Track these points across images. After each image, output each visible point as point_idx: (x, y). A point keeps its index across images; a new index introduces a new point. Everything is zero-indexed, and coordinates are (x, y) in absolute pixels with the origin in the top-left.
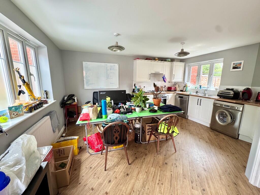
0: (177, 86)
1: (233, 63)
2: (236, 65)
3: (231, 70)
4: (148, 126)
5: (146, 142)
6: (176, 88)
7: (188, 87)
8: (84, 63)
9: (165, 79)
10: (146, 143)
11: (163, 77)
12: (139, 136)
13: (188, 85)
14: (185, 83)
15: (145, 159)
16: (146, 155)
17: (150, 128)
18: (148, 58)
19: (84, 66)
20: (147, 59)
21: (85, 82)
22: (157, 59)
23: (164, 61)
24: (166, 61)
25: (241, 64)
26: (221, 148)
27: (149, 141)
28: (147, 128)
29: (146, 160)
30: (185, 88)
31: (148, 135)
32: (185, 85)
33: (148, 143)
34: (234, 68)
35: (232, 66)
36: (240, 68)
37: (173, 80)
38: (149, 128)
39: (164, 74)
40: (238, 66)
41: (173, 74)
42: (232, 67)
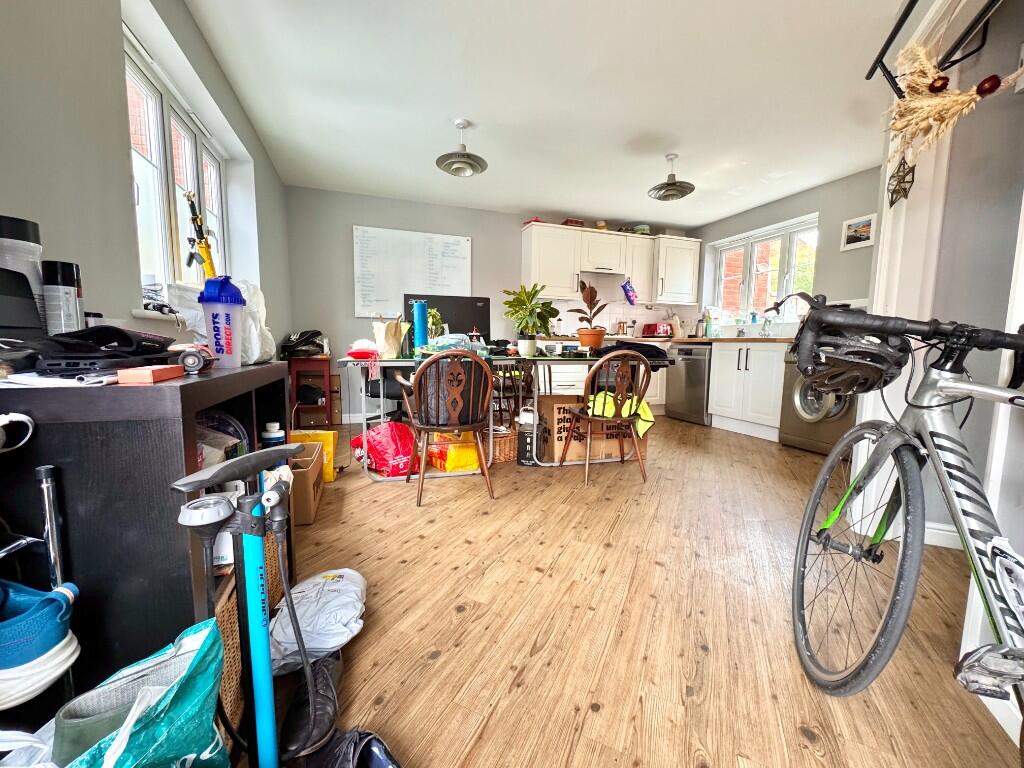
0: (676, 321)
1: (845, 224)
2: (856, 231)
3: (842, 249)
4: (559, 409)
5: (553, 461)
6: (672, 329)
7: (713, 322)
8: (358, 231)
9: (631, 294)
10: (554, 465)
11: (624, 287)
12: (528, 440)
13: (712, 316)
14: (703, 310)
15: (543, 491)
16: (549, 485)
17: (567, 416)
18: (571, 220)
19: (355, 240)
20: (565, 223)
21: (358, 294)
22: (603, 224)
23: (627, 231)
24: (634, 231)
25: (868, 224)
26: (796, 478)
27: (563, 459)
28: (557, 416)
29: (546, 493)
30: (705, 324)
31: (560, 439)
32: (704, 316)
33: (561, 465)
34: (851, 240)
35: (845, 233)
36: (868, 238)
37: (659, 298)
38: (561, 416)
39: (627, 276)
40: (862, 232)
41: (660, 277)
42: (844, 239)
